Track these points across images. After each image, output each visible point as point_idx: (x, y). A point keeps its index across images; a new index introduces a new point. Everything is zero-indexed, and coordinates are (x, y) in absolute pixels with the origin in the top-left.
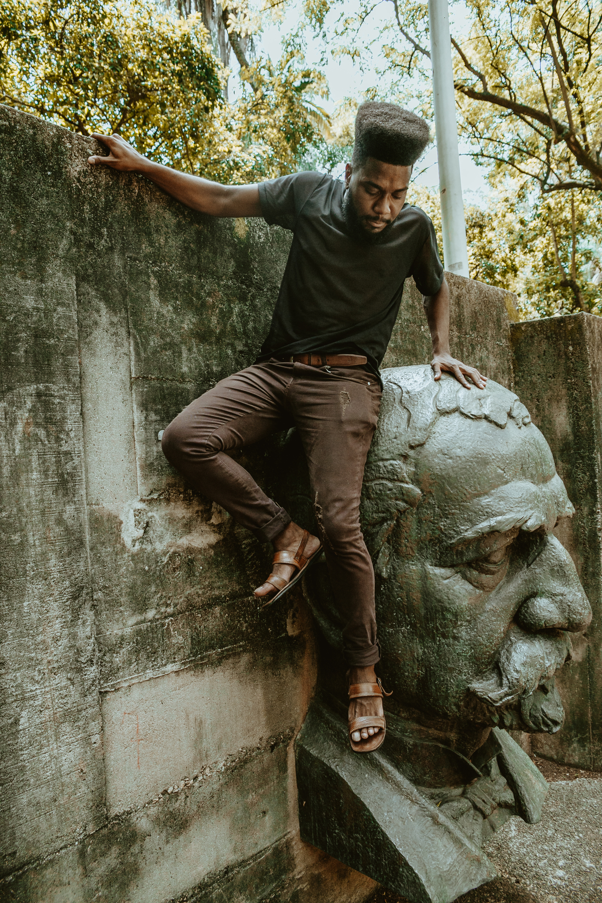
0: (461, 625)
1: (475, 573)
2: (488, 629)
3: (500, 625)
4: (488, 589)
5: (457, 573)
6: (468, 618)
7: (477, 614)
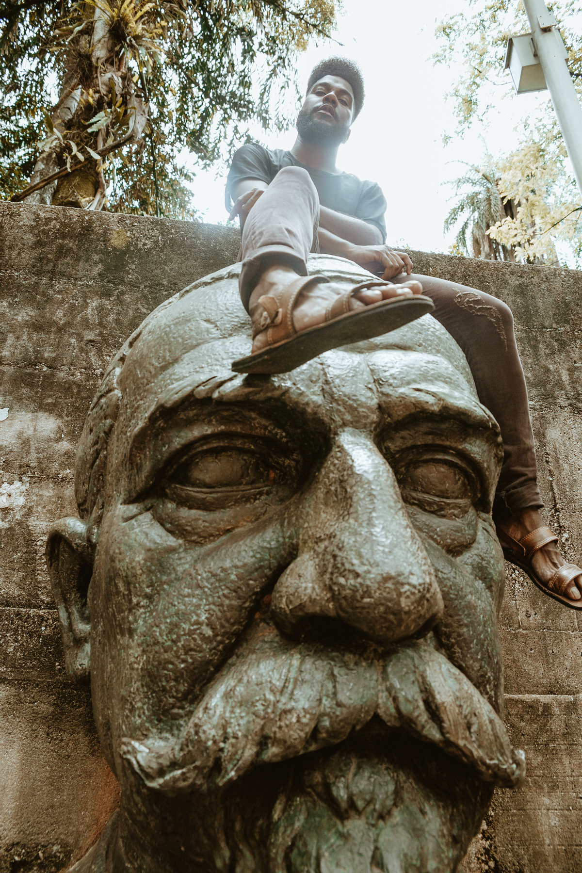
0: (138, 604)
1: (170, 506)
2: (173, 610)
3: (198, 606)
4: (194, 538)
5: (147, 510)
6: (148, 590)
7: (162, 583)
